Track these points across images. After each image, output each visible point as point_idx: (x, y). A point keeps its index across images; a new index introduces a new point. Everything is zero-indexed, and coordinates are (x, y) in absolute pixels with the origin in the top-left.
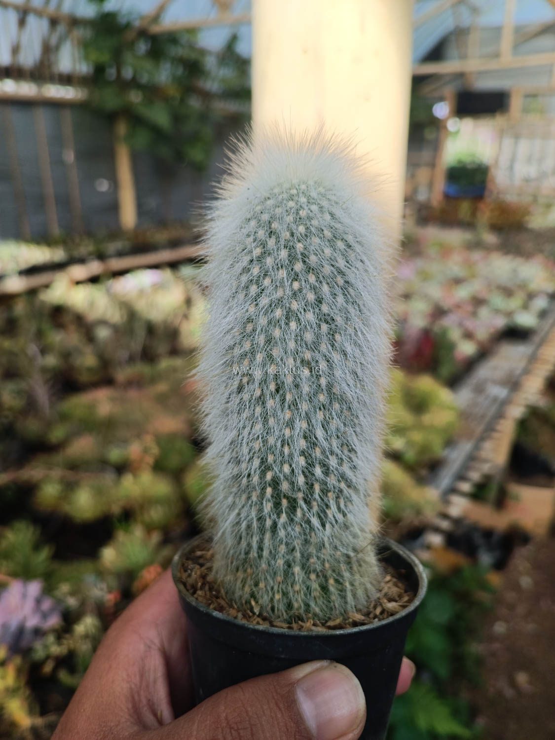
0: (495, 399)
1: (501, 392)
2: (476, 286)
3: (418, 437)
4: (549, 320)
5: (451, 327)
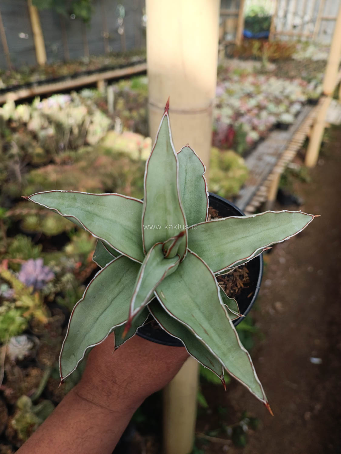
0: (268, 164)
1: (271, 160)
2: (260, 98)
3: (226, 184)
4: (301, 117)
5: (245, 124)
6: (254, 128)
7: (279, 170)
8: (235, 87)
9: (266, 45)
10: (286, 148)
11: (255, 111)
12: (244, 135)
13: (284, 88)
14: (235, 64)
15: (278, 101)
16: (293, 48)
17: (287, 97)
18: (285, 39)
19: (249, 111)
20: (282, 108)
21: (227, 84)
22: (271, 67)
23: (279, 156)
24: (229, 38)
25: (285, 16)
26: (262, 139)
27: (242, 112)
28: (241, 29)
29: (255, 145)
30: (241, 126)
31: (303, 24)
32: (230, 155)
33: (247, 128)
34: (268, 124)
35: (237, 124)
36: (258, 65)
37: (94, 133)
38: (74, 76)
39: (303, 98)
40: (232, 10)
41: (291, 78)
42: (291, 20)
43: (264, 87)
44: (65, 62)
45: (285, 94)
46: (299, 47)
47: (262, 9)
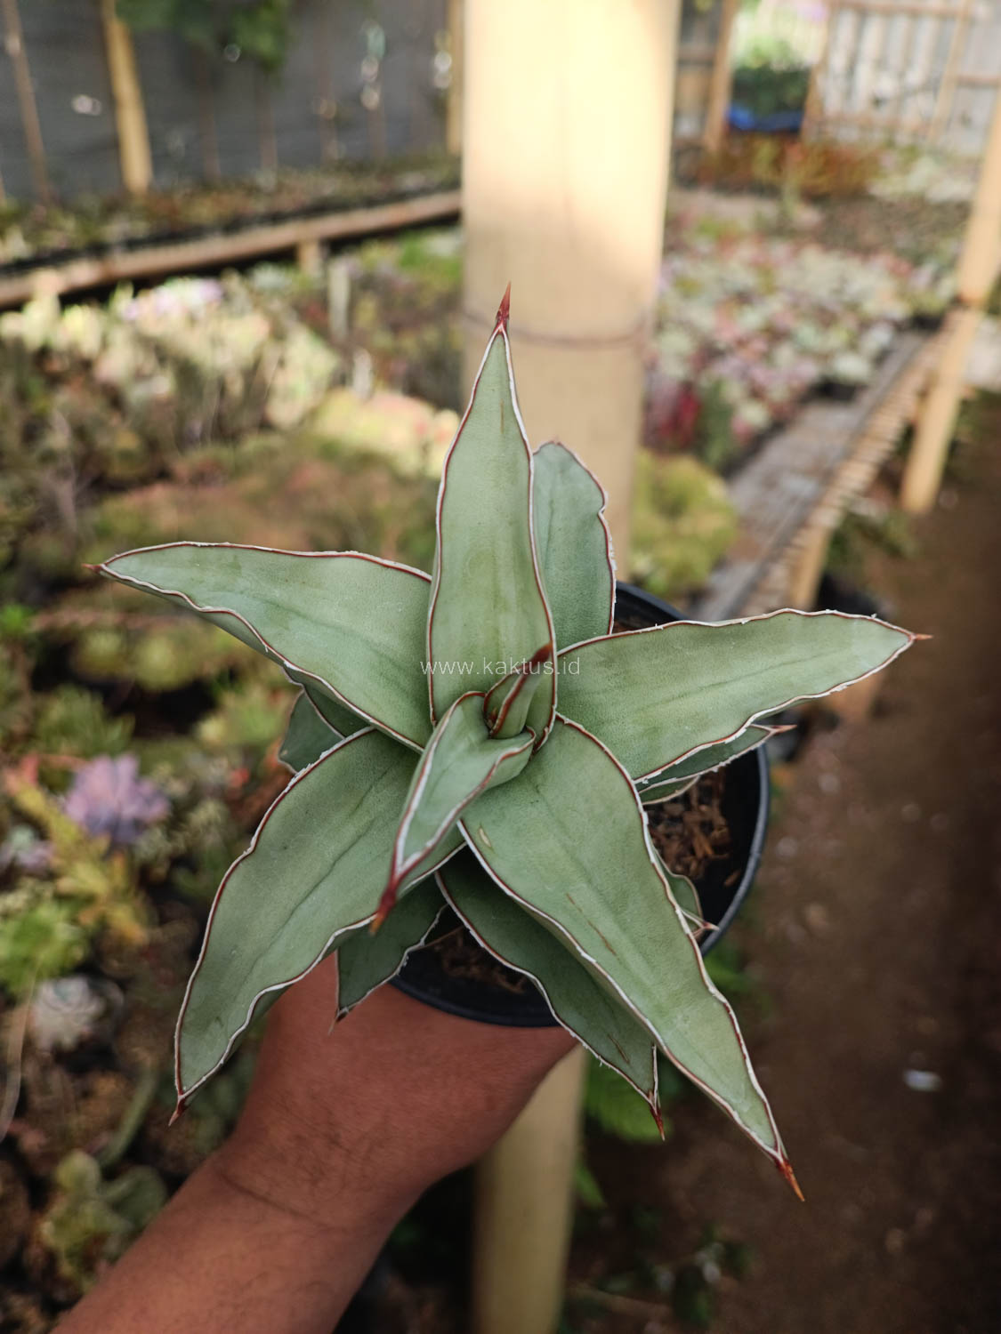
0: (793, 500)
1: (803, 486)
2: (775, 307)
3: (672, 554)
4: (891, 367)
5: (729, 380)
6: (756, 394)
7: (827, 518)
8: (704, 272)
9: (794, 154)
10: (849, 455)
11: (759, 345)
12: (727, 412)
13: (843, 281)
14: (703, 203)
15: (825, 318)
16: (871, 164)
17: (853, 307)
18: (847, 136)
19: (742, 343)
20: (837, 338)
21: (678, 263)
22: (807, 216)
23: (826, 475)
24: (688, 128)
25: (851, 70)
26: (779, 424)
27: (721, 346)
28: (721, 105)
29: (757, 443)
30: (717, 386)
31: (905, 95)
32: (685, 470)
33: (734, 391)
34: (796, 384)
35: (704, 382)
36: (768, 209)
37: (290, 394)
38: (233, 225)
39: (900, 311)
40: (698, 47)
41: (865, 252)
42: (869, 81)
43: (786, 276)
44: (205, 185)
45: (846, 298)
46: (890, 160)
47: (784, 46)
